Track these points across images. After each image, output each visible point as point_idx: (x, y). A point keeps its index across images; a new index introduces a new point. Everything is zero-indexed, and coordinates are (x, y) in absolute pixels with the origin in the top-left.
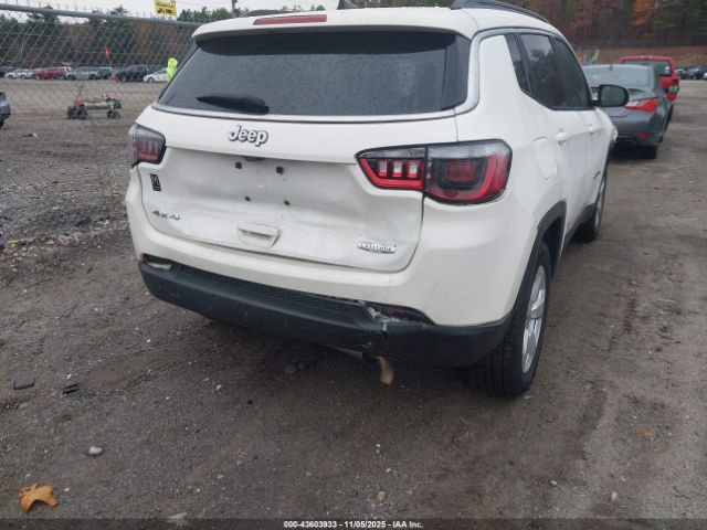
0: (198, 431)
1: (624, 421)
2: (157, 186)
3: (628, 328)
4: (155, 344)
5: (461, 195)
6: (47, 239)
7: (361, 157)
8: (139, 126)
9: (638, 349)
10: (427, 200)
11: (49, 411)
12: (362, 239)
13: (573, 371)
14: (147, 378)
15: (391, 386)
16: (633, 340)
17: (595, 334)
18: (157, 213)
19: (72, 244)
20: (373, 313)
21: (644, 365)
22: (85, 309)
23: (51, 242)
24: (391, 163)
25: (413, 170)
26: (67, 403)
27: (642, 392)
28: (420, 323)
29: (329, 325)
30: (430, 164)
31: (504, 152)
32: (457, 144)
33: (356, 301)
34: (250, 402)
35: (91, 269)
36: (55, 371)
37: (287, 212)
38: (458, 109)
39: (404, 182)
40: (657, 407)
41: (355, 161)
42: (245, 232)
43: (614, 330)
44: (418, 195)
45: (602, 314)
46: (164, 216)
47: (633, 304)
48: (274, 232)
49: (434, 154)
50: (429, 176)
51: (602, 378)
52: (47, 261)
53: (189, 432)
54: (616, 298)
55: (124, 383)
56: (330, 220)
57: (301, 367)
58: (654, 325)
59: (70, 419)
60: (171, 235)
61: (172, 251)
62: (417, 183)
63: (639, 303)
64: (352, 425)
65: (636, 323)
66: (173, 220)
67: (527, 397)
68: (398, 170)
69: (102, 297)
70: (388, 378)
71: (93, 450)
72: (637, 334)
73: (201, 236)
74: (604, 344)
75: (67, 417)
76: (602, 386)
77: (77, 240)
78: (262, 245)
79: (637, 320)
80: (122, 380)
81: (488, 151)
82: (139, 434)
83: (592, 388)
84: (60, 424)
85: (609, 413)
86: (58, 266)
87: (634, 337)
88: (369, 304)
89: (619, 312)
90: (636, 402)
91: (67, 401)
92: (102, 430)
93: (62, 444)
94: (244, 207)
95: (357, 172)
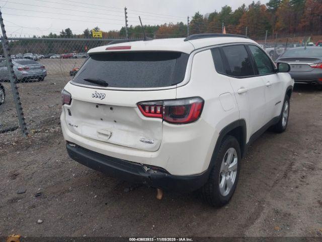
0: (82, 215)
1: (268, 221)
2: (70, 114)
3: (285, 176)
4: (76, 177)
5: (179, 120)
6: (46, 130)
7: (139, 104)
8: (65, 90)
9: (287, 187)
10: (164, 122)
11: (28, 204)
12: (141, 137)
13: (252, 196)
14: (69, 191)
15: (161, 200)
16: (286, 182)
17: (269, 178)
18: (70, 124)
19: (55, 131)
20: (146, 169)
21: (287, 194)
22: (53, 161)
23: (47, 131)
24: (150, 107)
25: (159, 110)
26: (35, 200)
27: (282, 207)
28: (165, 174)
29: (129, 173)
30: (164, 108)
31: (200, 101)
32: (176, 100)
33: (140, 164)
34: (106, 204)
35: (60, 143)
36: (35, 186)
37: (115, 125)
38: (178, 85)
39: (155, 114)
40: (287, 215)
41: (136, 106)
42: (99, 133)
43: (278, 177)
44: (161, 120)
45: (275, 169)
46: (72, 126)
47: (292, 164)
48: (109, 134)
49: (166, 104)
50: (164, 113)
51: (265, 199)
52: (43, 140)
53: (78, 215)
54: (284, 161)
55: (59, 193)
56: (131, 129)
57: (131, 189)
58: (299, 175)
59: (35, 207)
60: (74, 133)
61: (75, 140)
62: (161, 115)
63: (295, 164)
64: (145, 216)
65: (290, 174)
66: (75, 127)
67: (227, 207)
68: (153, 110)
69: (61, 155)
70: (160, 197)
71: (39, 221)
72: (289, 179)
73: (84, 134)
74: (271, 183)
75: (34, 207)
76: (263, 204)
77: (57, 130)
78: (105, 138)
79: (291, 172)
80: (59, 191)
81: (191, 102)
82: (59, 215)
83: (259, 204)
84: (30, 210)
85: (263, 216)
86: (47, 142)
87: (287, 180)
88: (144, 165)
89: (284, 168)
90: (277, 212)
91: (36, 200)
92: (45, 213)
93: (29, 218)
94: (100, 122)
95: (138, 110)
